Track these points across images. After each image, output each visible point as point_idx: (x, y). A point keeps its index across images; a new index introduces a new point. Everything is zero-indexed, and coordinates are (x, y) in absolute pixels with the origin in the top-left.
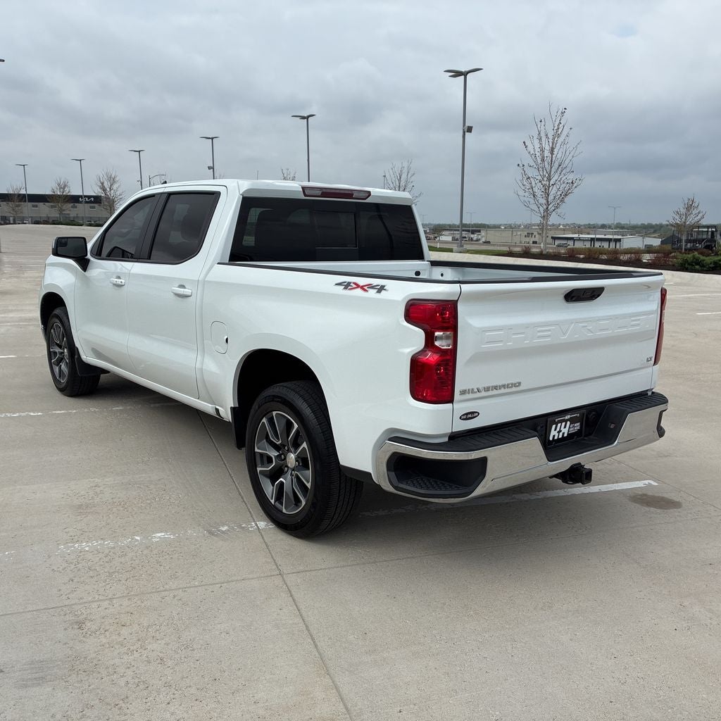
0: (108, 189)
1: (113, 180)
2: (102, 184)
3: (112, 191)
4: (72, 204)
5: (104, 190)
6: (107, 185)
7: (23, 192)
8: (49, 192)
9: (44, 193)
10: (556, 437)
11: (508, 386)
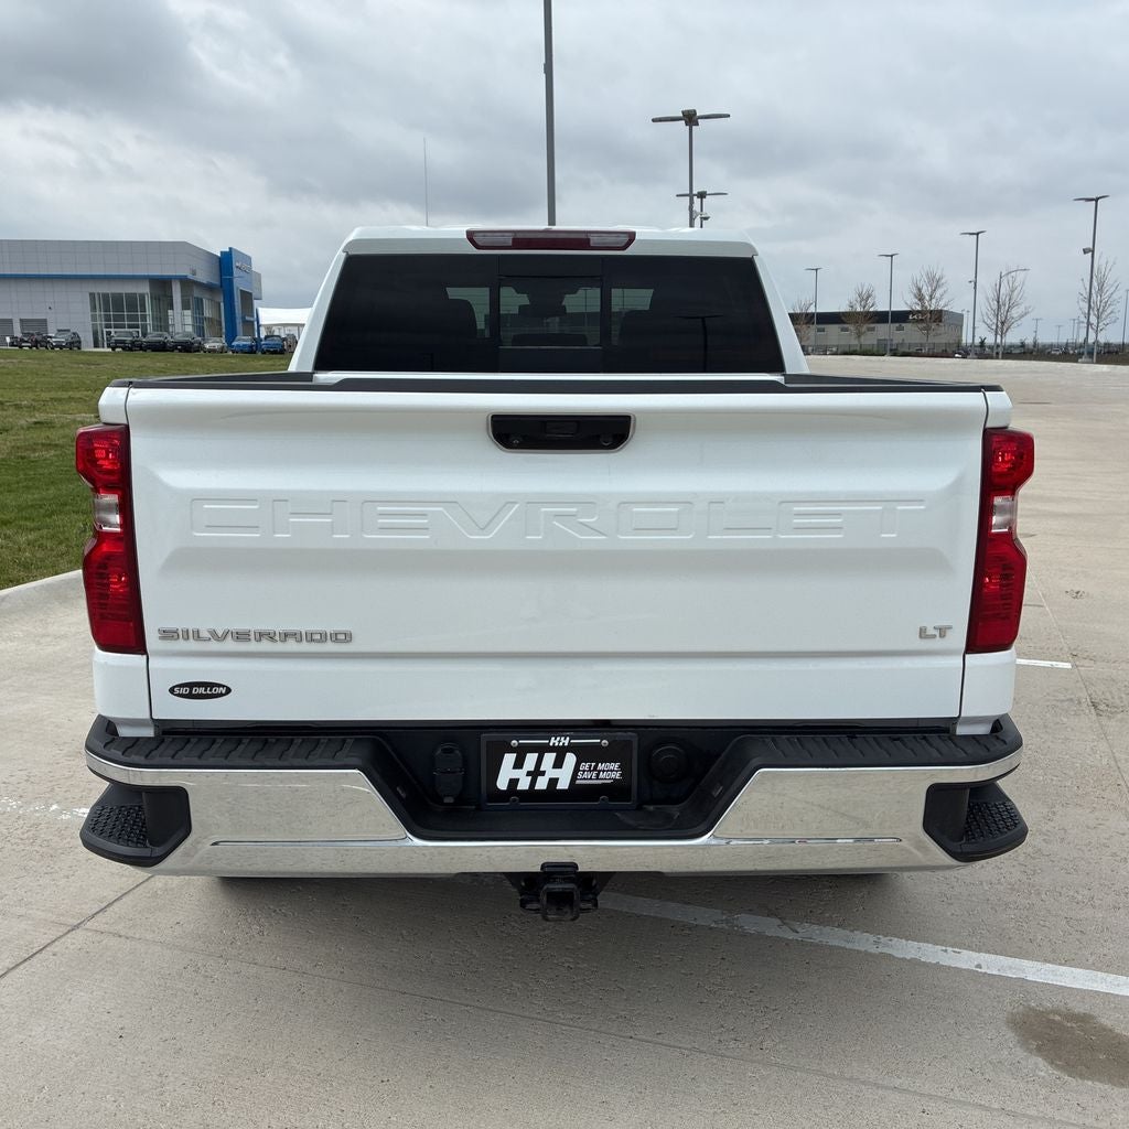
0: (927, 298)
1: (935, 283)
2: (920, 290)
3: (934, 301)
4: (897, 325)
5: (921, 298)
6: (926, 291)
7: (812, 310)
8: (844, 308)
9: (837, 311)
10: (524, 785)
11: (310, 637)
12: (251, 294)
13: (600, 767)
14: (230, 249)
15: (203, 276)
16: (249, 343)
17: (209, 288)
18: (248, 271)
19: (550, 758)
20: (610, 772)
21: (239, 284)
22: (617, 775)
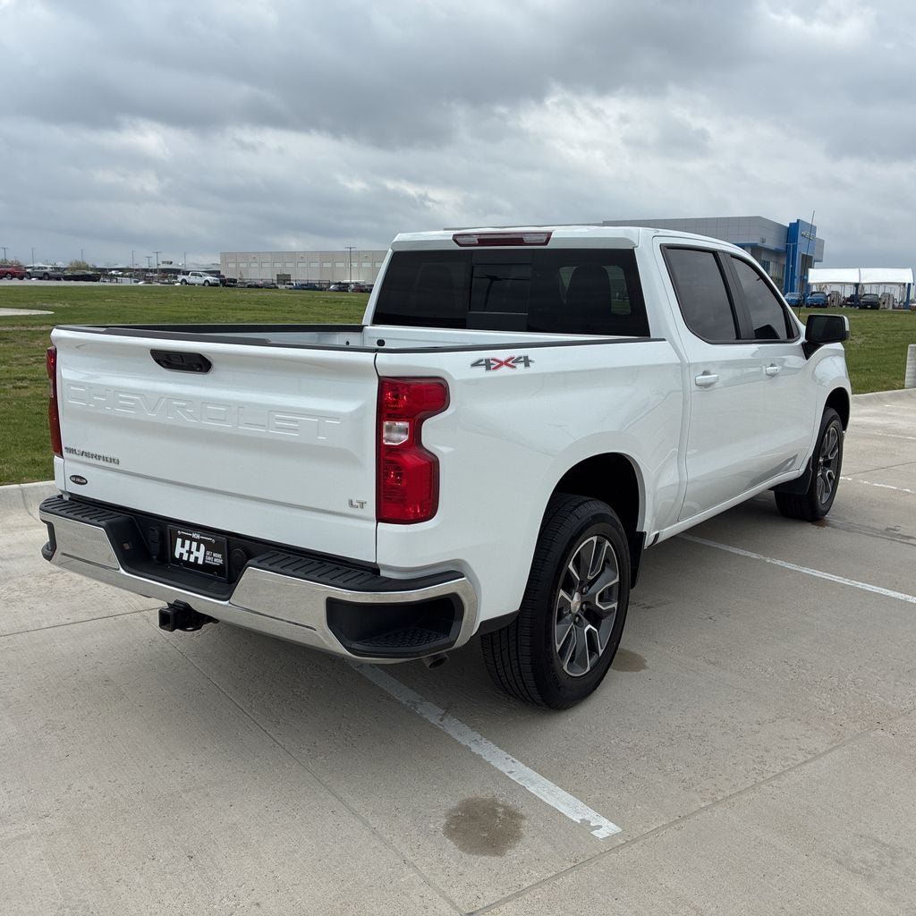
10: (185, 558)
11: (105, 459)
12: (811, 257)
13: (214, 555)
14: (798, 221)
15: (771, 244)
16: (797, 298)
17: (776, 253)
18: (811, 239)
19: (194, 544)
20: (217, 560)
21: (802, 249)
22: (221, 561)
